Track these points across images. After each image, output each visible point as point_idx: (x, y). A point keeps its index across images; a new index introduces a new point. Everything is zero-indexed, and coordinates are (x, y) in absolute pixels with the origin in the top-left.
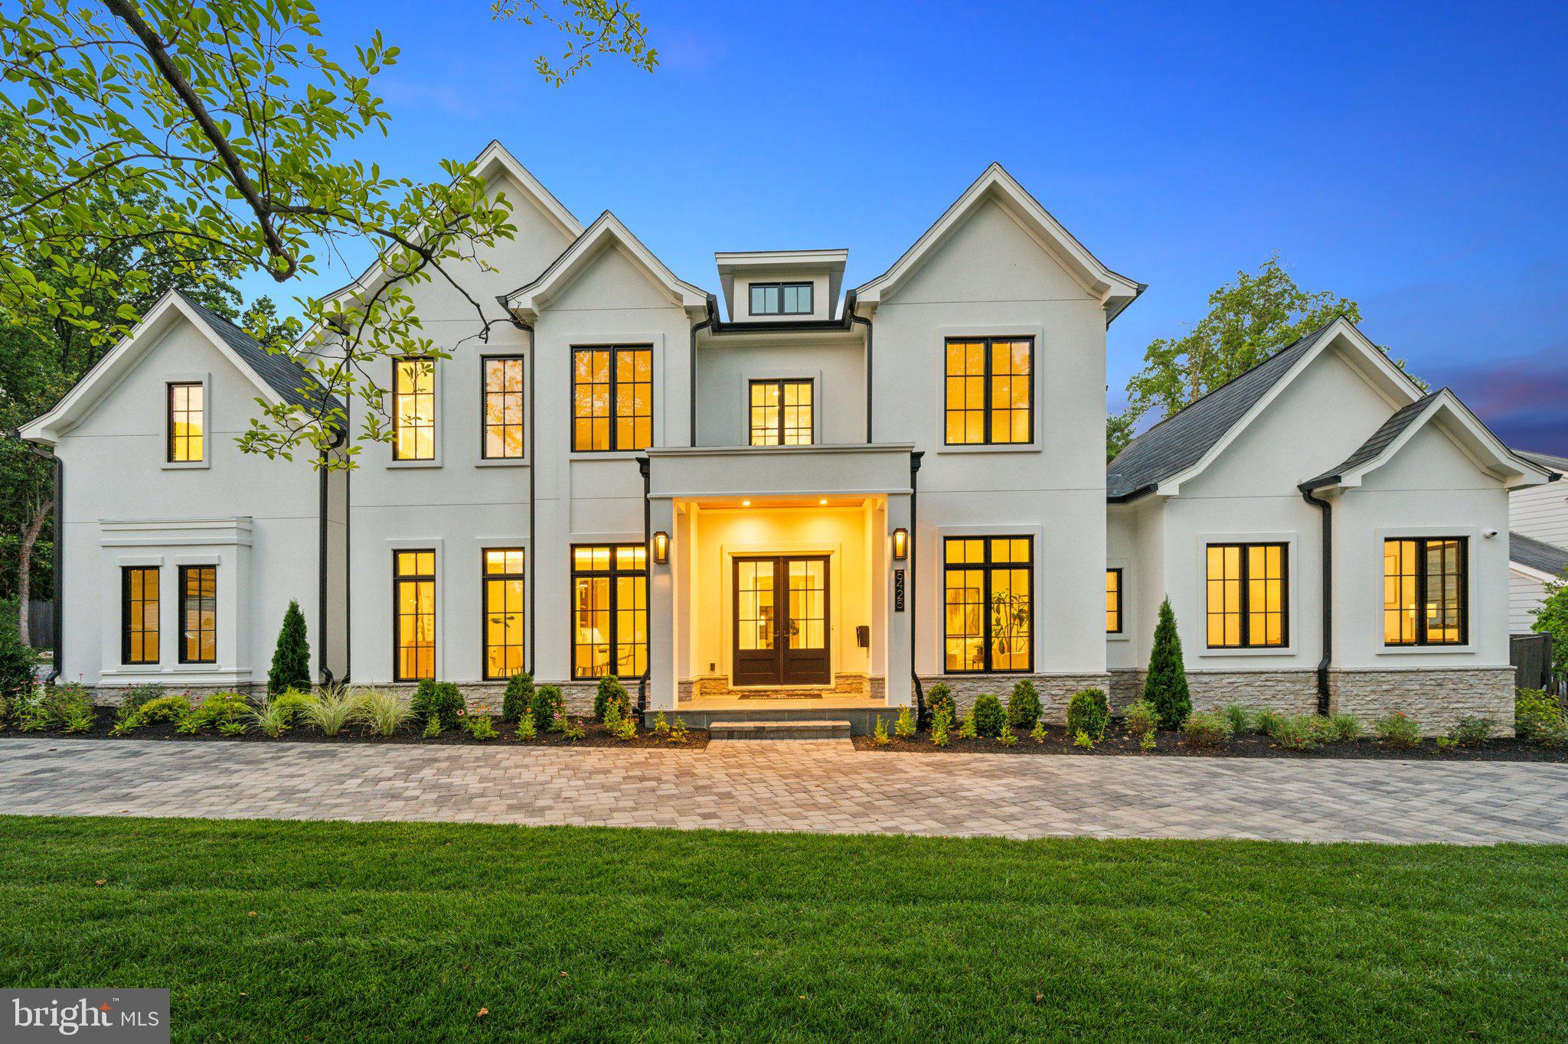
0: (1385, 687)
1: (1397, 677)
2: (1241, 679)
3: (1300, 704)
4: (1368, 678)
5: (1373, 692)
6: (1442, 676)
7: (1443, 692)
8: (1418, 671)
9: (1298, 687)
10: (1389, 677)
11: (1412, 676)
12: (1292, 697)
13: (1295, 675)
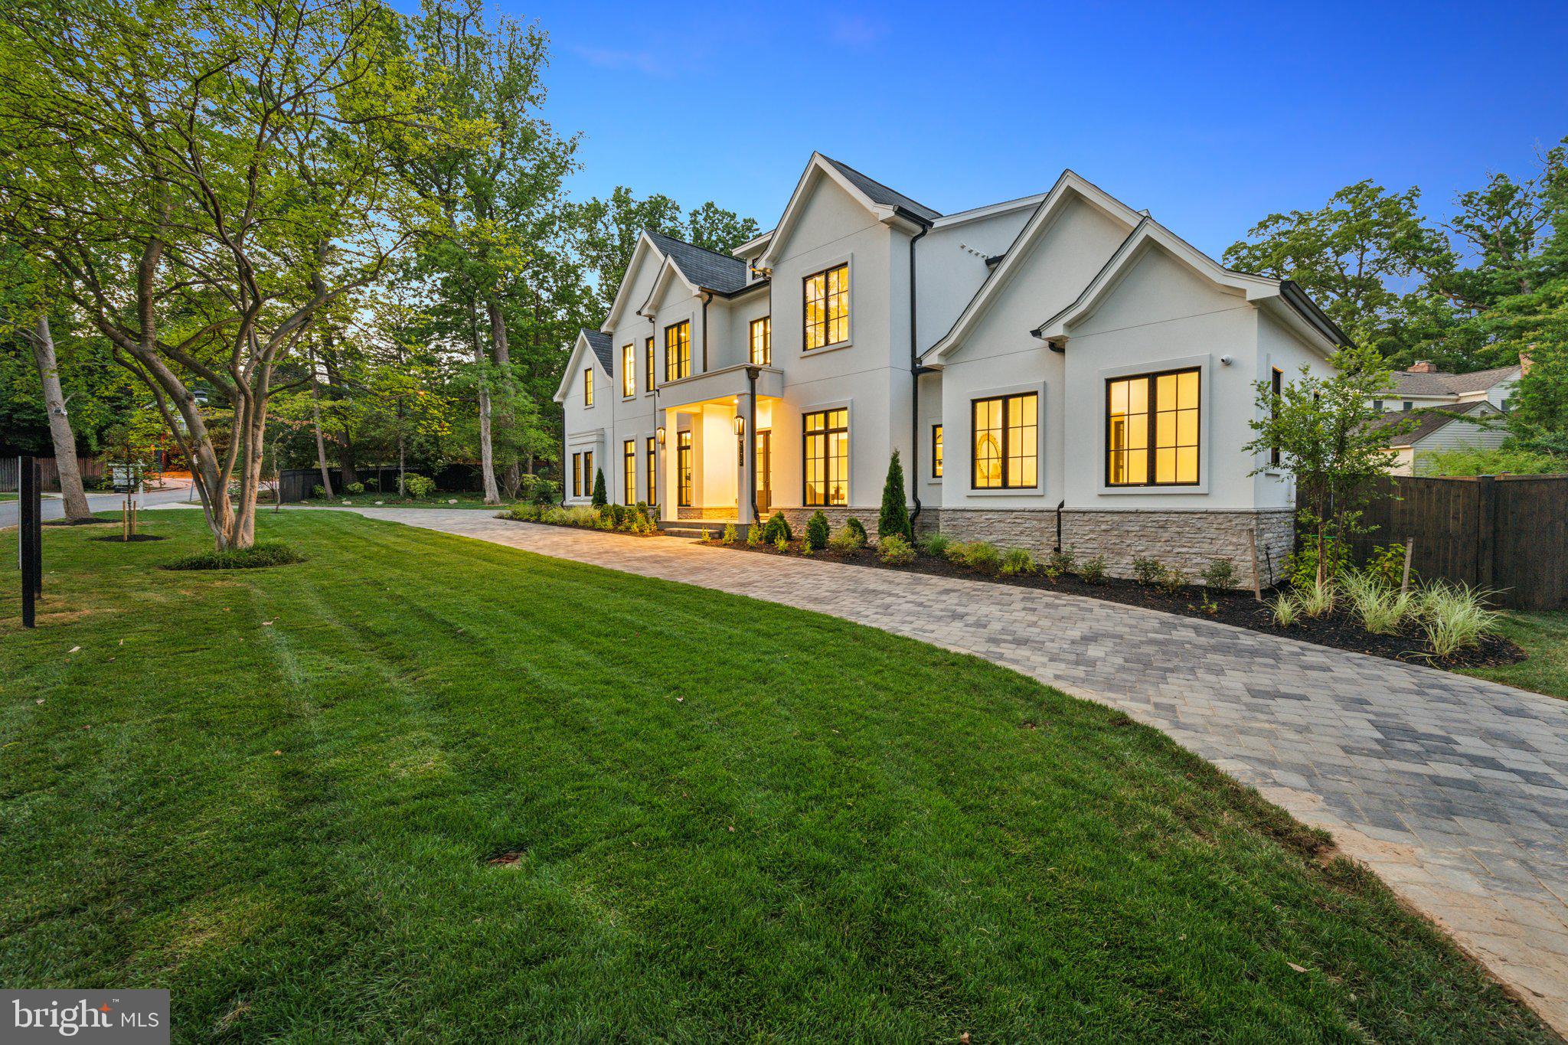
0: (1103, 527)
1: (1116, 518)
2: (996, 516)
3: (1045, 541)
4: (1086, 518)
5: (1092, 531)
6: (1164, 517)
7: (1166, 536)
8: (1137, 512)
9: (1043, 525)
10: (1108, 517)
11: (1132, 517)
12: (1038, 534)
13: (1040, 514)
